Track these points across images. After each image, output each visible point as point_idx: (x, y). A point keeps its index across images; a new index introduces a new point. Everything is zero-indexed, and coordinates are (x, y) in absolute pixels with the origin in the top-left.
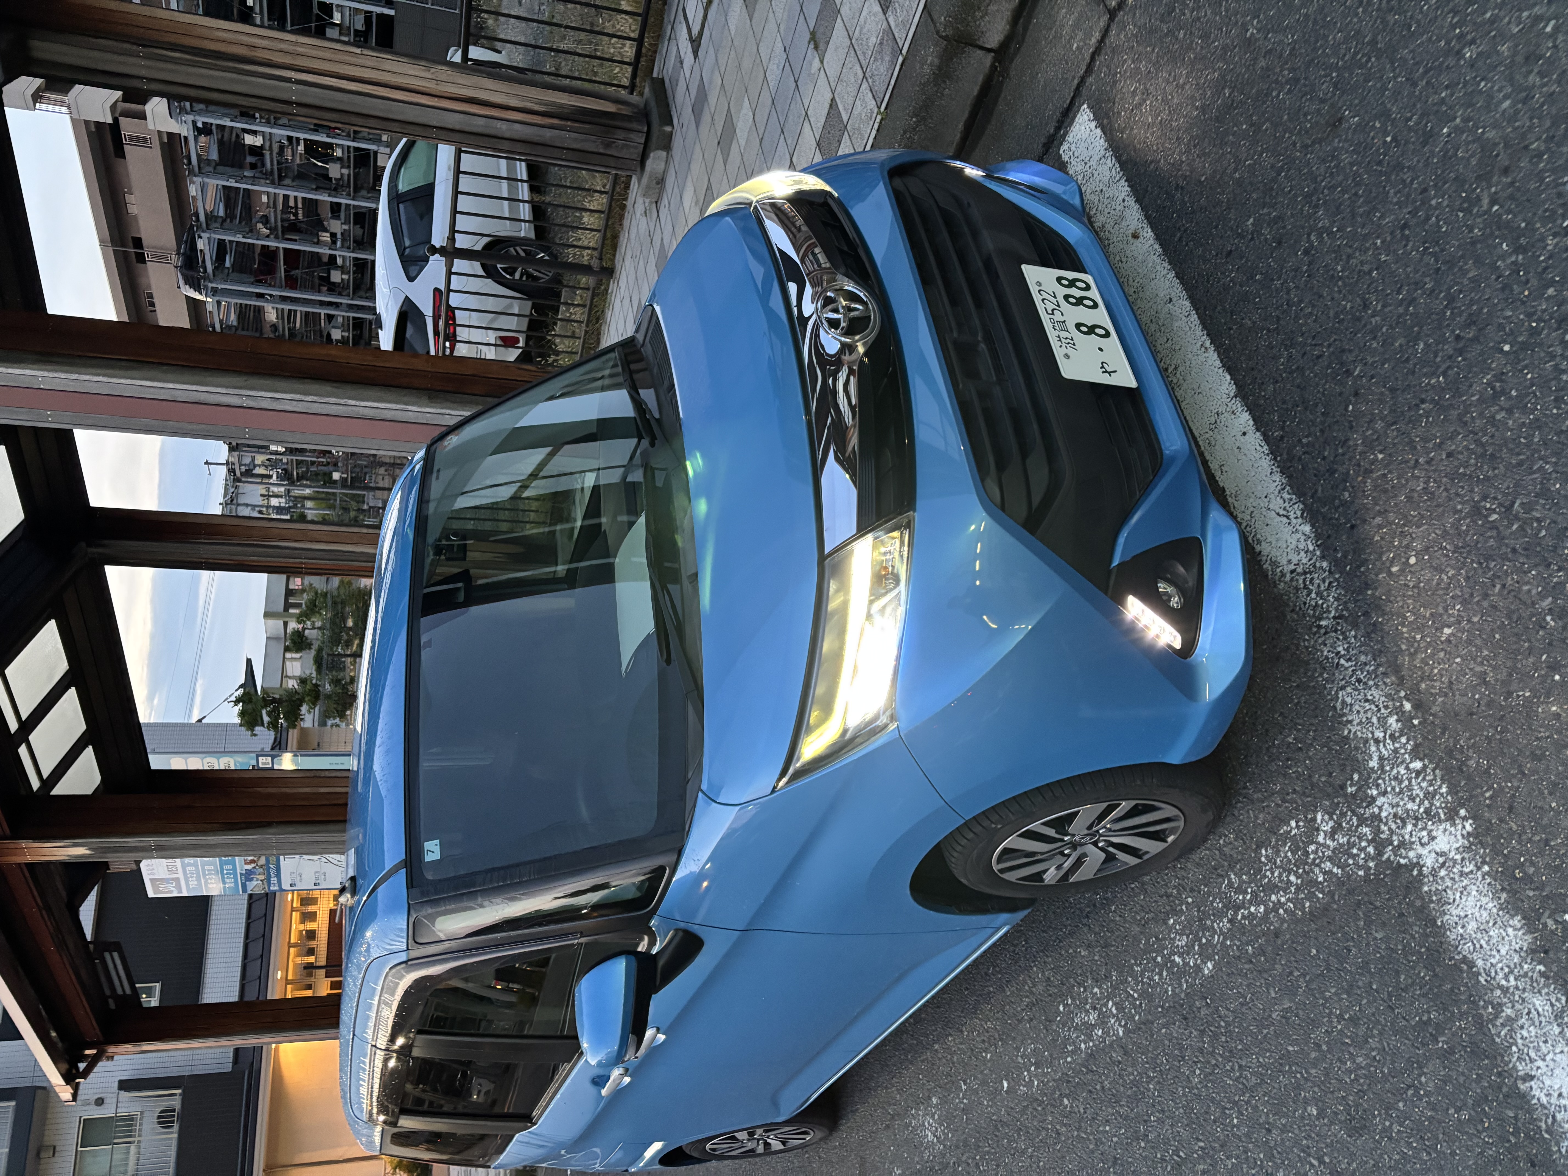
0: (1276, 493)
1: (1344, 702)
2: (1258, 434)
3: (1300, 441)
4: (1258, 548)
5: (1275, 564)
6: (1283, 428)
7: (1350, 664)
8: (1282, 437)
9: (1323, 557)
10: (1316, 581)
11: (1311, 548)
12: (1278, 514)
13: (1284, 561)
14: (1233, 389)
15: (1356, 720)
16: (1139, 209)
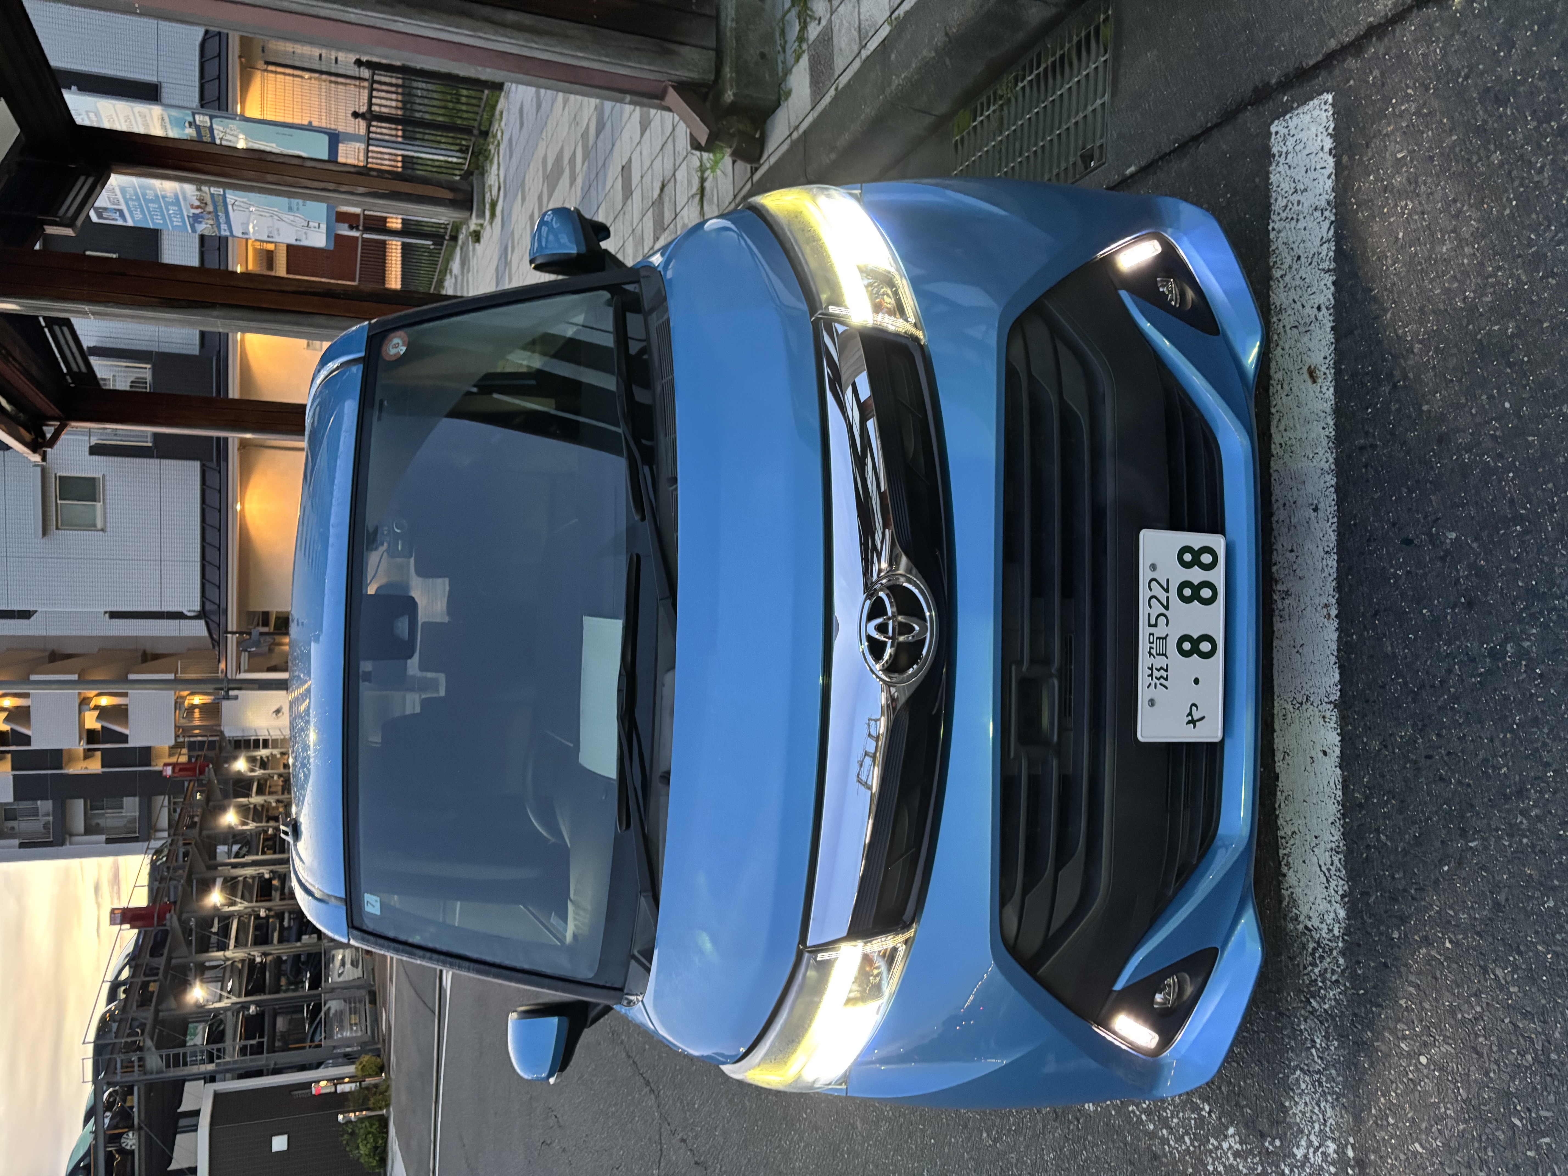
0: (1329, 846)
1: (1297, 1080)
2: (1338, 771)
3: (1377, 831)
4: (1284, 869)
5: (1294, 902)
6: (1368, 798)
7: (1319, 1061)
8: (1361, 806)
9: (1343, 953)
10: (1325, 964)
11: (1336, 932)
12: (1320, 866)
13: (1304, 910)
14: (1336, 696)
15: (1301, 1107)
16: (1332, 343)
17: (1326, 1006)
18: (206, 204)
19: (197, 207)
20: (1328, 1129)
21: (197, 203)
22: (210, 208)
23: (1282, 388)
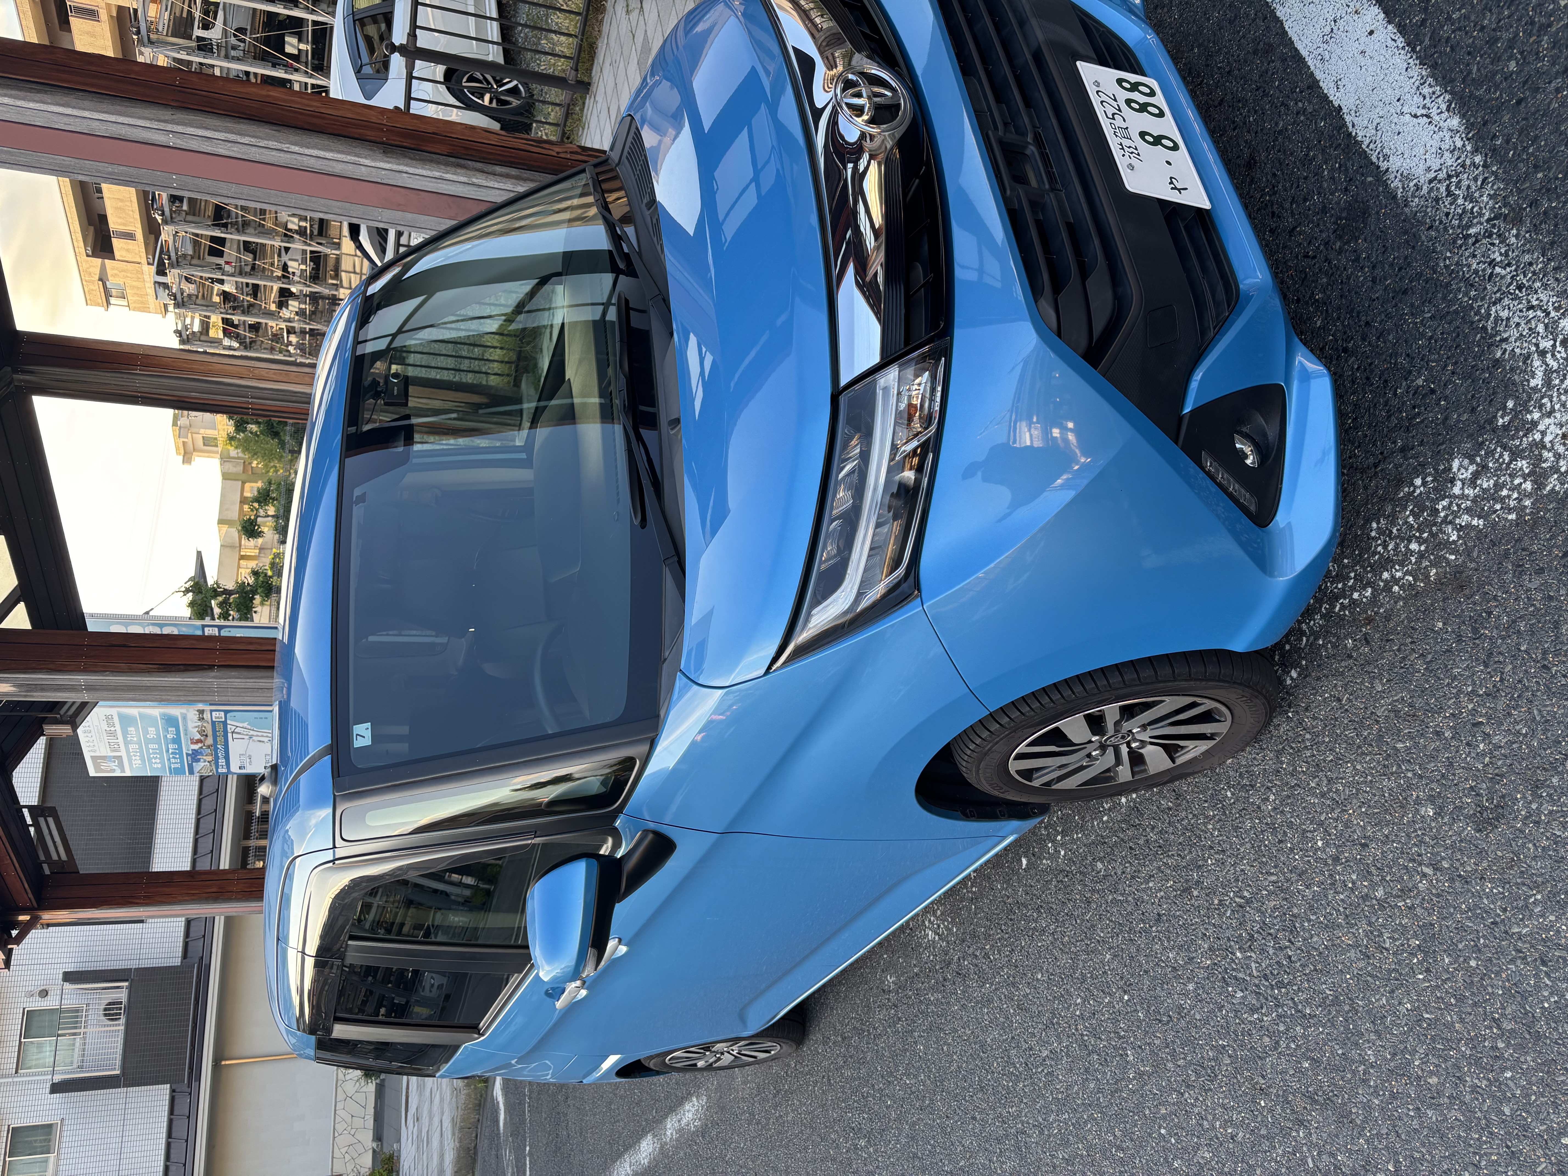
0: (1413, 90)
5: (1407, 179)
7: (1508, 269)
12: (1416, 116)
17: (1486, 216)
18: (206, 736)
19: (199, 741)
20: (1552, 314)
21: (198, 736)
22: (210, 741)
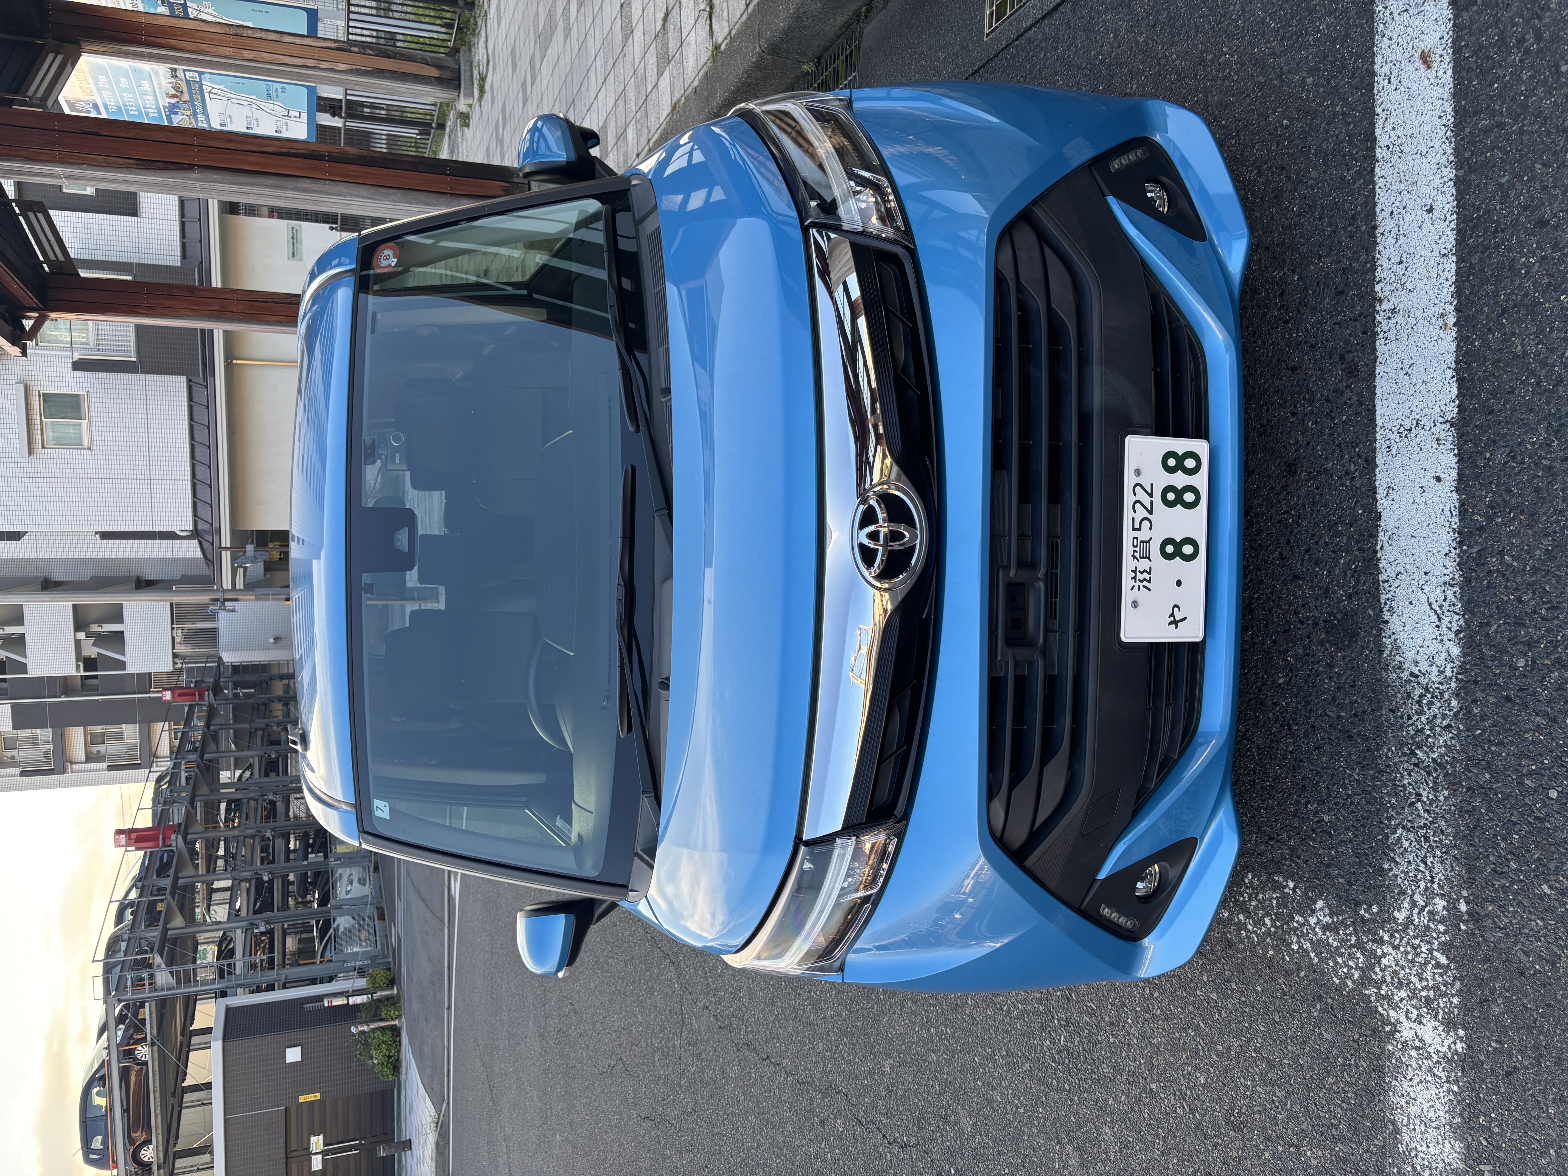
0: (1441, 580)
1: (1399, 839)
2: (1455, 496)
3: (1501, 553)
4: (1386, 615)
6: (1489, 519)
8: (1481, 528)
9: (1457, 695)
10: (1435, 709)
11: (1448, 673)
12: (1430, 605)
13: (1410, 655)
14: (1452, 412)
15: (1404, 867)
16: (1450, 20)
17: (1435, 755)
18: (182, 92)
19: (173, 96)
20: (1435, 886)
21: (173, 92)
22: (186, 97)
23: (1389, 82)
